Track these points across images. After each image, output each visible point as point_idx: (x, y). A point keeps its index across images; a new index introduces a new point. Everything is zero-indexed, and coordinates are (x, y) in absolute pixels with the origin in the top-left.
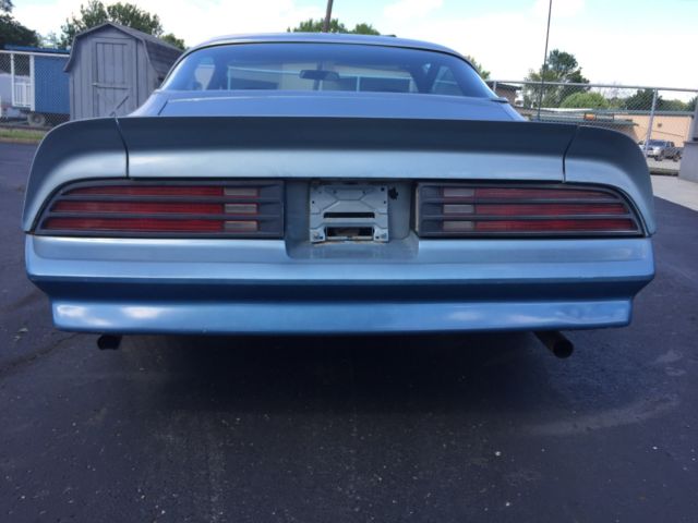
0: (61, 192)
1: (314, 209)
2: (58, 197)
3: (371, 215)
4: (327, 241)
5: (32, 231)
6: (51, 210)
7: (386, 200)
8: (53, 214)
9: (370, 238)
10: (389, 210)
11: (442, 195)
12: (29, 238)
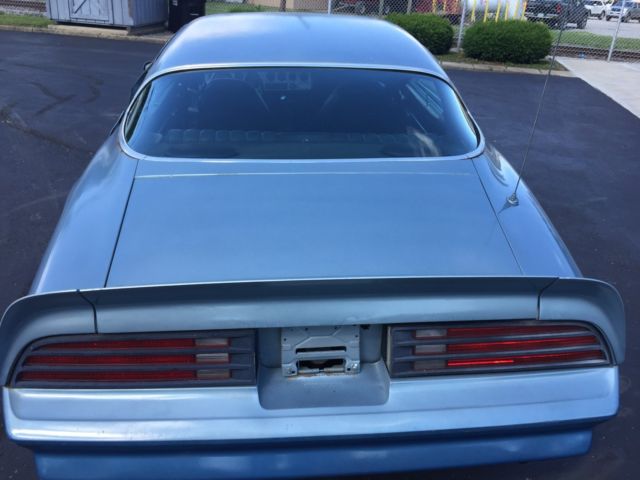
0: (32, 348)
1: (286, 345)
2: (28, 353)
3: (343, 348)
4: (299, 374)
5: (8, 384)
6: (24, 364)
7: (358, 334)
8: (27, 368)
9: (342, 369)
10: (361, 343)
11: (414, 336)
12: (6, 391)
